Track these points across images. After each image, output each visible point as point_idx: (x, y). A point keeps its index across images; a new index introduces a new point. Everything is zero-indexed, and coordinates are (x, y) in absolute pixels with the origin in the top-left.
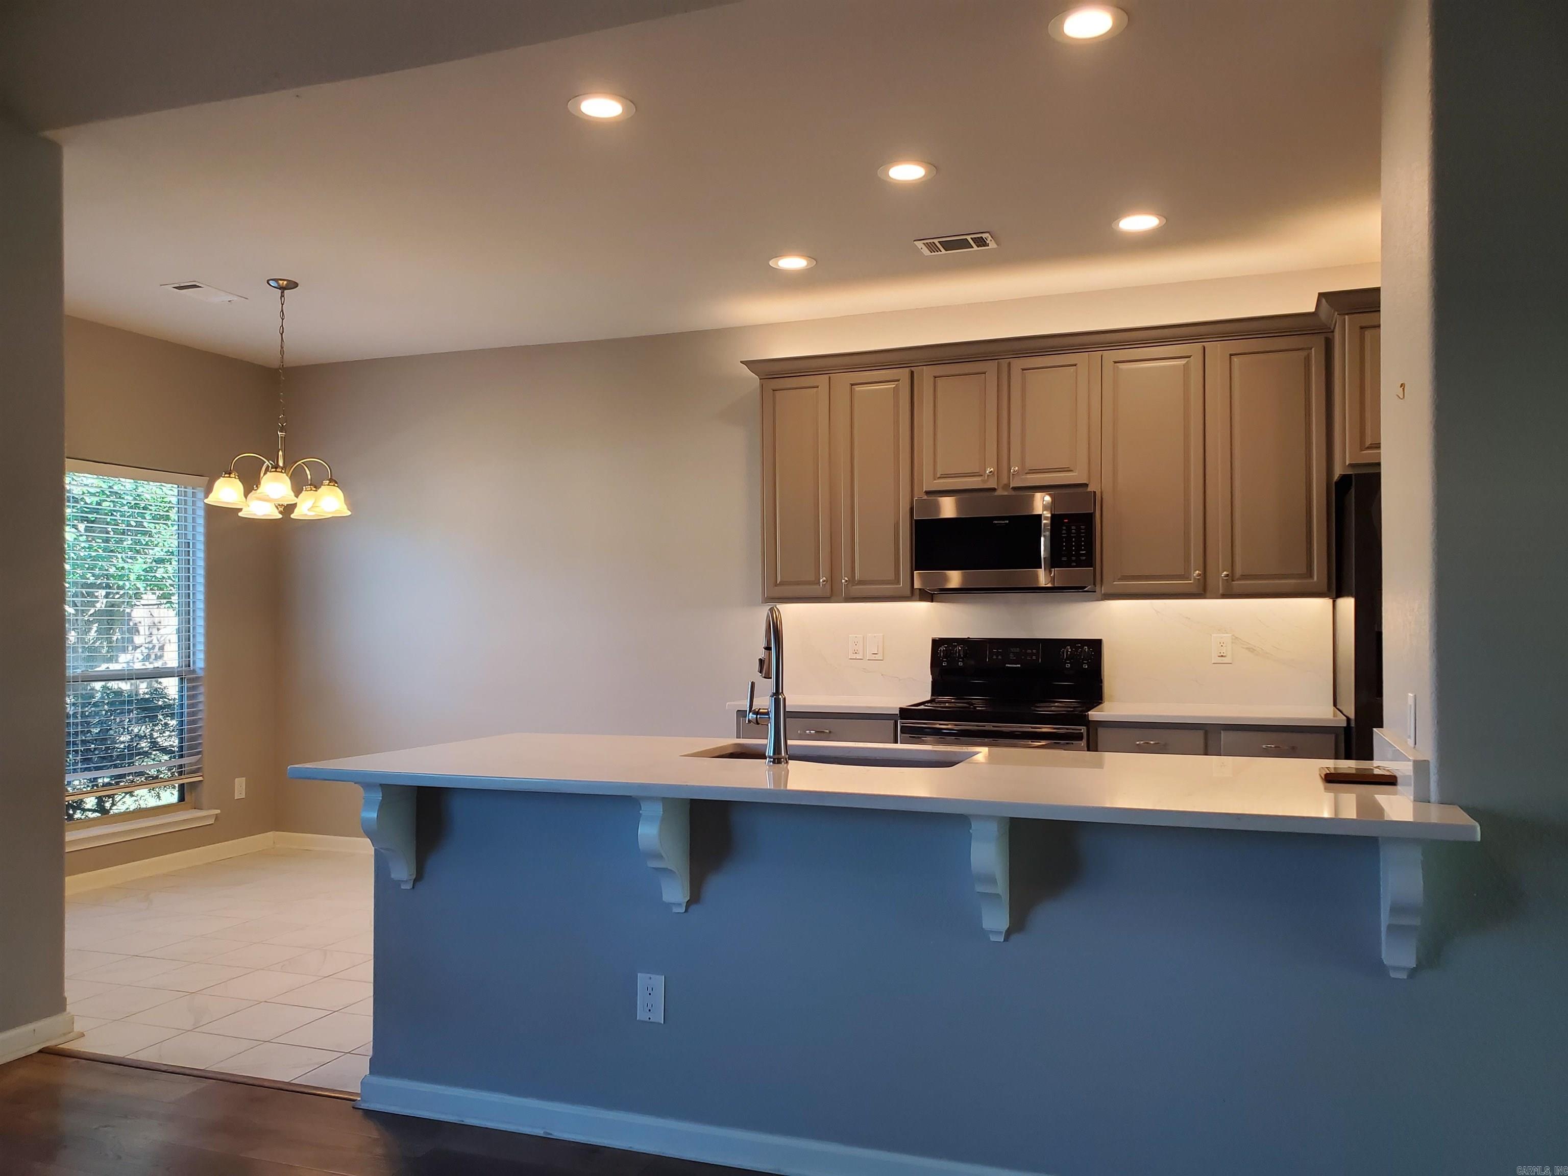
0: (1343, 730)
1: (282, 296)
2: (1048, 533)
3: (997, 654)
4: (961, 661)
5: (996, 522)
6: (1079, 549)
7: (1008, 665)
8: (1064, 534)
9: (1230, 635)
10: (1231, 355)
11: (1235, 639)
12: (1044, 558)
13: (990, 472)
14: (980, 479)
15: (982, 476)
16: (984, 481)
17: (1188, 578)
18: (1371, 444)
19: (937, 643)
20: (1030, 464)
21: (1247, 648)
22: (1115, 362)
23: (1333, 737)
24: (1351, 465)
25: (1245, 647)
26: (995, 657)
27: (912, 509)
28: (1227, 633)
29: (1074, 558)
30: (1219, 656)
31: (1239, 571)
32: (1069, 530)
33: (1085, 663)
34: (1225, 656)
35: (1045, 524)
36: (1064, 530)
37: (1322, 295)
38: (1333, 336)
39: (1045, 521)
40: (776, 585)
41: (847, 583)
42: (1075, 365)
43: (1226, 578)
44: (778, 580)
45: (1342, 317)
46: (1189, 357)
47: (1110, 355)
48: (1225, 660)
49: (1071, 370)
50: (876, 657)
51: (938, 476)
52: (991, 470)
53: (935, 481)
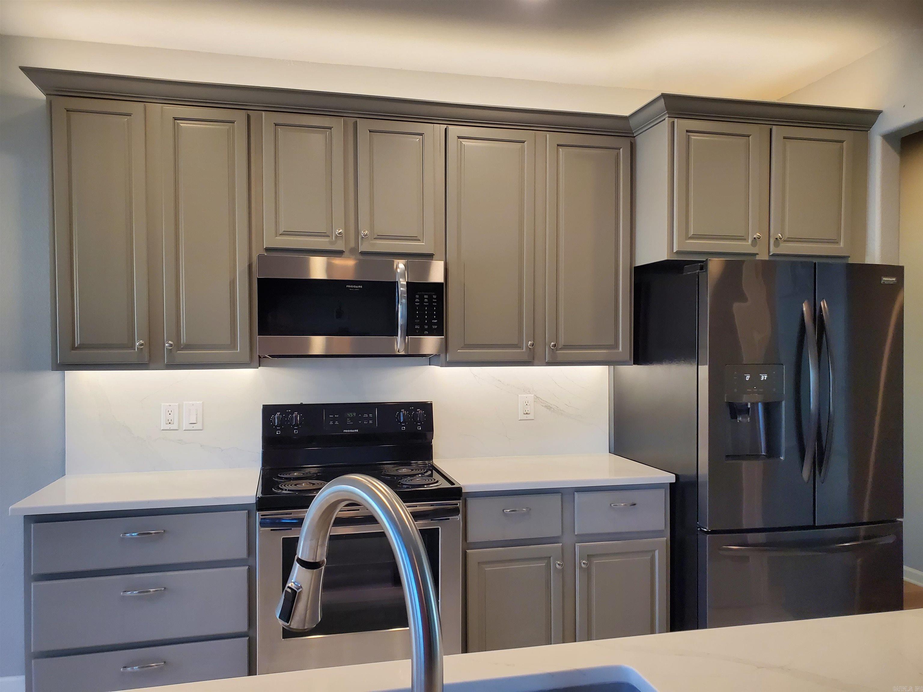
0: (669, 485)
2: (404, 299)
3: (334, 419)
4: (296, 429)
5: (349, 286)
6: (430, 318)
7: (345, 431)
8: (417, 302)
9: (533, 395)
10: (558, 145)
11: (536, 397)
12: (401, 325)
13: (340, 233)
14: (328, 240)
15: (329, 236)
16: (331, 243)
17: (520, 347)
18: (693, 235)
19: (269, 410)
20: (378, 230)
21: (546, 406)
22: (459, 137)
23: (662, 491)
24: (678, 253)
25: (544, 405)
26: (331, 423)
27: (250, 266)
28: (530, 393)
29: (426, 327)
30: (524, 414)
31: (562, 342)
33: (419, 425)
34: (529, 414)
35: (402, 291)
36: (417, 298)
37: (664, 96)
38: (635, 140)
39: (401, 289)
40: (73, 348)
41: (171, 348)
42: (421, 134)
43: (553, 348)
44: (77, 343)
45: (672, 120)
46: (523, 142)
47: (455, 130)
48: (529, 417)
49: (418, 139)
50: (196, 427)
51: (280, 233)
52: (340, 231)
53: (277, 238)
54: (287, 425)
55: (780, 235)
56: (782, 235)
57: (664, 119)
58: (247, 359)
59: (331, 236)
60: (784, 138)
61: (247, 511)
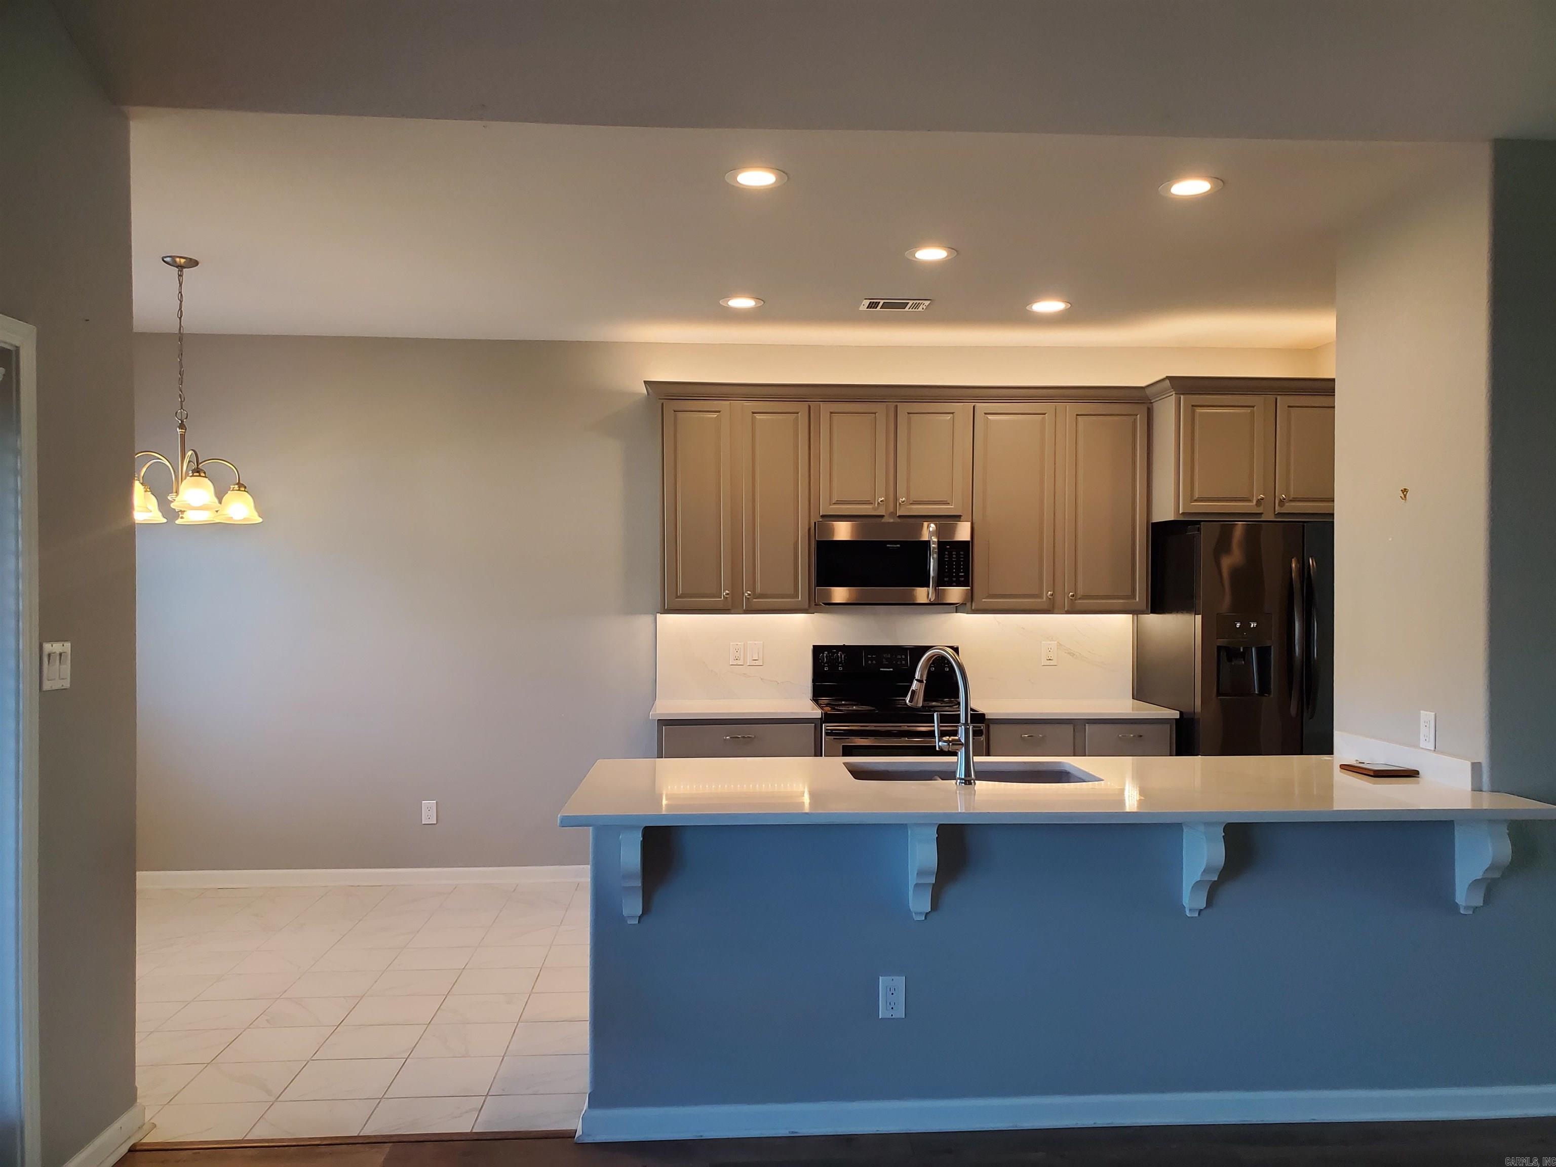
0: (1175, 721)
1: (180, 276)
2: (935, 556)
3: (872, 659)
4: (840, 666)
5: (889, 546)
6: (958, 571)
7: (882, 669)
8: (947, 558)
9: (1056, 642)
10: (1077, 415)
11: (1060, 644)
12: (933, 577)
13: (881, 501)
14: (871, 507)
15: (872, 504)
16: (875, 509)
17: (1041, 597)
18: (1197, 498)
19: (817, 650)
20: (914, 496)
21: (1069, 653)
22: (986, 414)
23: (1168, 726)
24: (1183, 513)
25: (1067, 652)
26: (870, 662)
27: (809, 530)
28: (1053, 641)
29: (954, 579)
30: (1048, 660)
31: (1080, 592)
32: (950, 555)
33: (947, 667)
34: (1052, 660)
35: (933, 548)
36: (947, 554)
37: (1168, 378)
38: (1152, 406)
39: (933, 546)
40: (677, 597)
41: (749, 597)
42: (953, 413)
43: (1071, 598)
44: (680, 592)
45: (1178, 396)
46: (1045, 414)
47: (981, 407)
48: (1051, 663)
49: (949, 417)
50: (757, 663)
51: (834, 502)
52: (882, 499)
53: (831, 507)
54: (833, 662)
55: (1283, 496)
56: (1285, 496)
57: (1172, 395)
58: (807, 606)
59: (874, 503)
60: (1289, 407)
61: (814, 725)
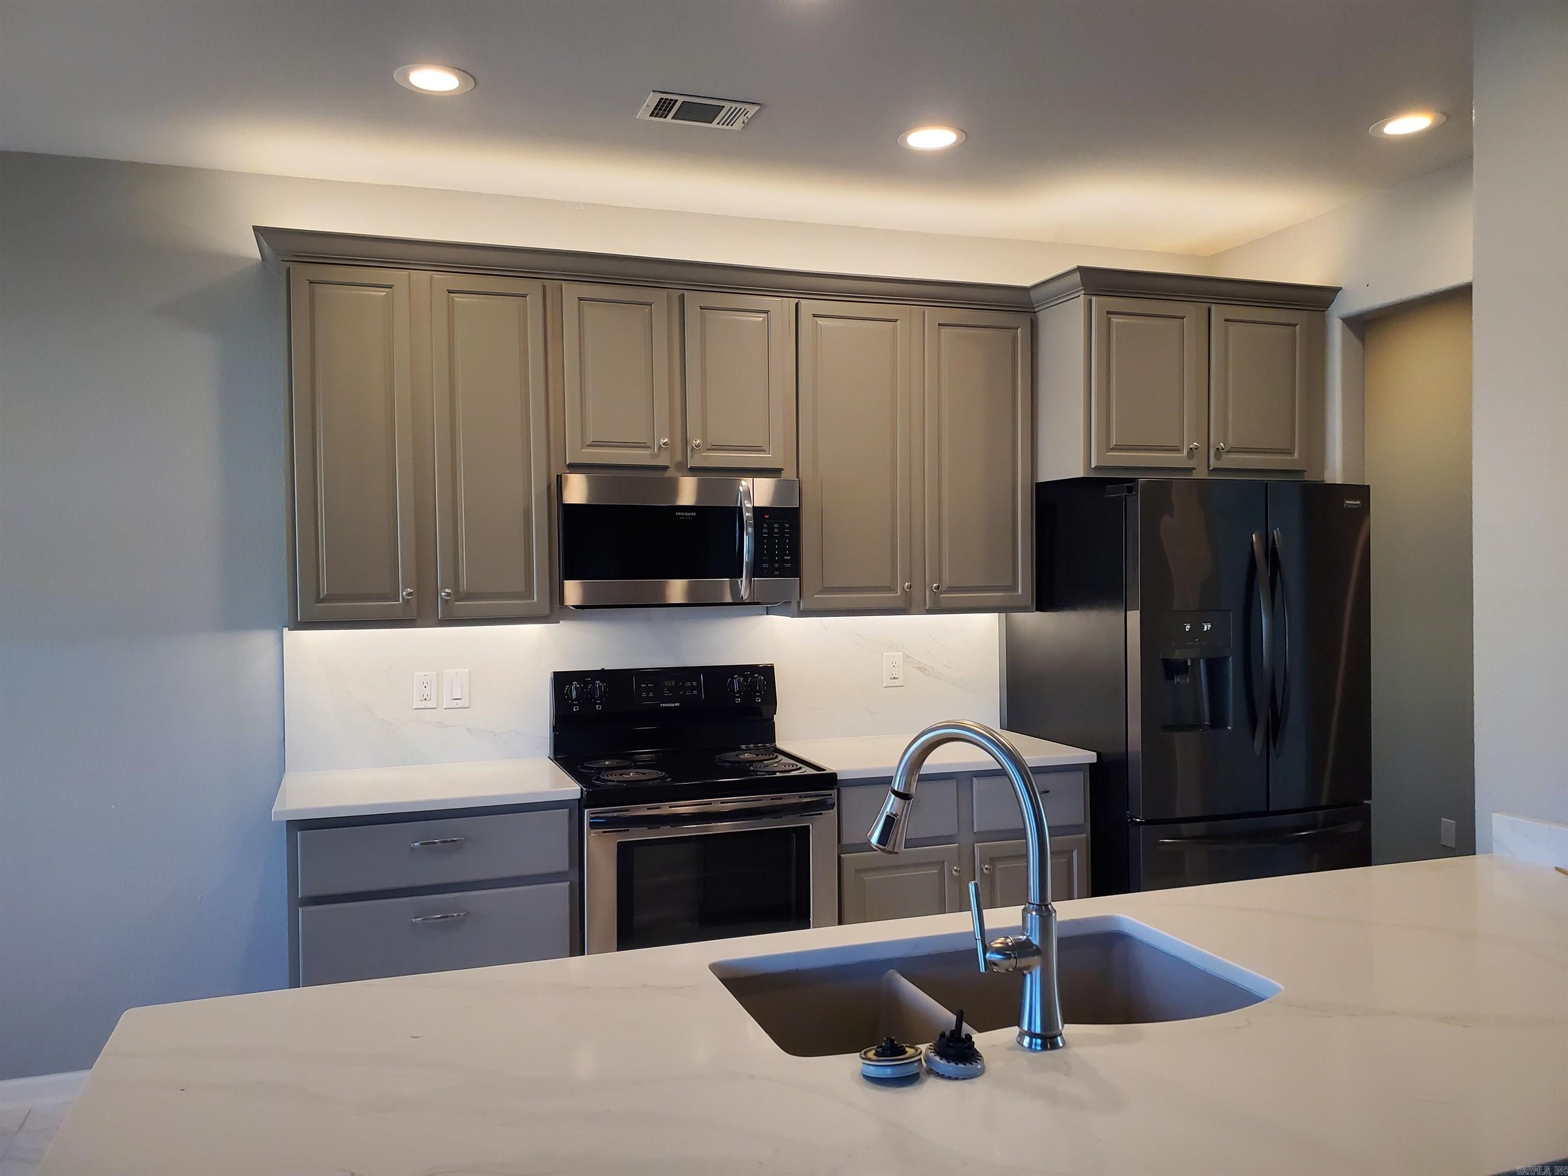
0: (1088, 766)
2: (750, 530)
3: (648, 690)
4: (598, 704)
6: (784, 553)
7: (662, 705)
8: (765, 533)
9: (902, 653)
10: (939, 325)
11: (906, 656)
12: (747, 562)
13: (664, 444)
14: (648, 452)
15: (650, 448)
16: (653, 456)
17: (894, 590)
18: (1115, 445)
19: (561, 680)
20: (713, 439)
21: (918, 668)
22: (814, 316)
24: (1097, 468)
25: (916, 666)
26: (644, 694)
27: (549, 488)
28: (898, 651)
29: (777, 565)
30: (891, 679)
31: (947, 583)
32: (771, 528)
33: (758, 696)
34: (897, 678)
35: (747, 518)
36: (765, 528)
37: (1080, 269)
38: (1036, 317)
39: (747, 514)
40: (319, 600)
41: (449, 598)
42: (767, 312)
43: (934, 590)
44: (324, 592)
45: (1089, 297)
46: (896, 321)
47: (808, 306)
48: (897, 683)
49: (763, 317)
50: (460, 703)
51: (587, 444)
52: (665, 441)
53: (583, 450)
54: (586, 698)
55: (1222, 444)
56: (1224, 445)
57: (1079, 296)
58: (546, 611)
59: (652, 448)
60: (1226, 320)
61: (568, 810)
